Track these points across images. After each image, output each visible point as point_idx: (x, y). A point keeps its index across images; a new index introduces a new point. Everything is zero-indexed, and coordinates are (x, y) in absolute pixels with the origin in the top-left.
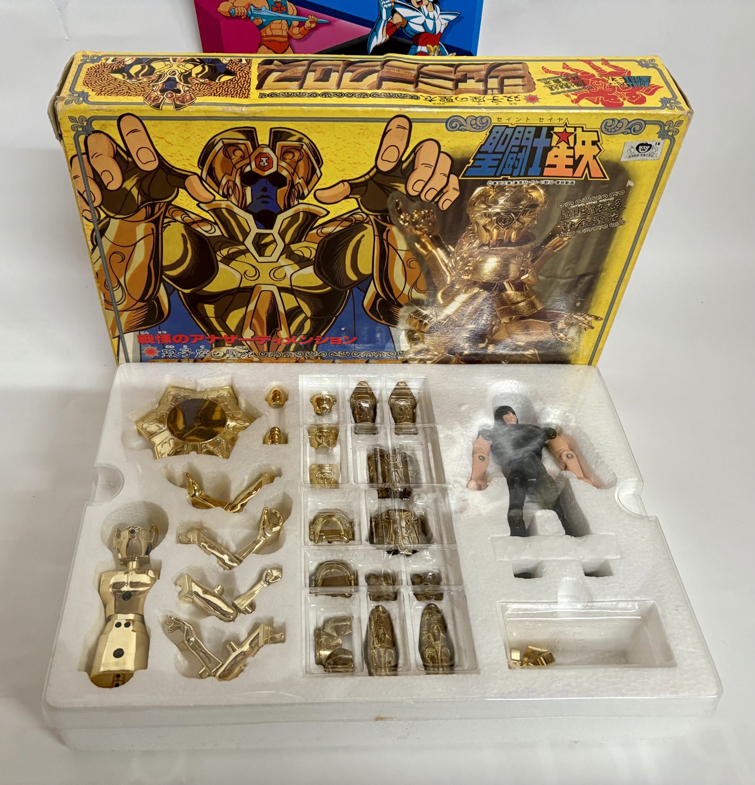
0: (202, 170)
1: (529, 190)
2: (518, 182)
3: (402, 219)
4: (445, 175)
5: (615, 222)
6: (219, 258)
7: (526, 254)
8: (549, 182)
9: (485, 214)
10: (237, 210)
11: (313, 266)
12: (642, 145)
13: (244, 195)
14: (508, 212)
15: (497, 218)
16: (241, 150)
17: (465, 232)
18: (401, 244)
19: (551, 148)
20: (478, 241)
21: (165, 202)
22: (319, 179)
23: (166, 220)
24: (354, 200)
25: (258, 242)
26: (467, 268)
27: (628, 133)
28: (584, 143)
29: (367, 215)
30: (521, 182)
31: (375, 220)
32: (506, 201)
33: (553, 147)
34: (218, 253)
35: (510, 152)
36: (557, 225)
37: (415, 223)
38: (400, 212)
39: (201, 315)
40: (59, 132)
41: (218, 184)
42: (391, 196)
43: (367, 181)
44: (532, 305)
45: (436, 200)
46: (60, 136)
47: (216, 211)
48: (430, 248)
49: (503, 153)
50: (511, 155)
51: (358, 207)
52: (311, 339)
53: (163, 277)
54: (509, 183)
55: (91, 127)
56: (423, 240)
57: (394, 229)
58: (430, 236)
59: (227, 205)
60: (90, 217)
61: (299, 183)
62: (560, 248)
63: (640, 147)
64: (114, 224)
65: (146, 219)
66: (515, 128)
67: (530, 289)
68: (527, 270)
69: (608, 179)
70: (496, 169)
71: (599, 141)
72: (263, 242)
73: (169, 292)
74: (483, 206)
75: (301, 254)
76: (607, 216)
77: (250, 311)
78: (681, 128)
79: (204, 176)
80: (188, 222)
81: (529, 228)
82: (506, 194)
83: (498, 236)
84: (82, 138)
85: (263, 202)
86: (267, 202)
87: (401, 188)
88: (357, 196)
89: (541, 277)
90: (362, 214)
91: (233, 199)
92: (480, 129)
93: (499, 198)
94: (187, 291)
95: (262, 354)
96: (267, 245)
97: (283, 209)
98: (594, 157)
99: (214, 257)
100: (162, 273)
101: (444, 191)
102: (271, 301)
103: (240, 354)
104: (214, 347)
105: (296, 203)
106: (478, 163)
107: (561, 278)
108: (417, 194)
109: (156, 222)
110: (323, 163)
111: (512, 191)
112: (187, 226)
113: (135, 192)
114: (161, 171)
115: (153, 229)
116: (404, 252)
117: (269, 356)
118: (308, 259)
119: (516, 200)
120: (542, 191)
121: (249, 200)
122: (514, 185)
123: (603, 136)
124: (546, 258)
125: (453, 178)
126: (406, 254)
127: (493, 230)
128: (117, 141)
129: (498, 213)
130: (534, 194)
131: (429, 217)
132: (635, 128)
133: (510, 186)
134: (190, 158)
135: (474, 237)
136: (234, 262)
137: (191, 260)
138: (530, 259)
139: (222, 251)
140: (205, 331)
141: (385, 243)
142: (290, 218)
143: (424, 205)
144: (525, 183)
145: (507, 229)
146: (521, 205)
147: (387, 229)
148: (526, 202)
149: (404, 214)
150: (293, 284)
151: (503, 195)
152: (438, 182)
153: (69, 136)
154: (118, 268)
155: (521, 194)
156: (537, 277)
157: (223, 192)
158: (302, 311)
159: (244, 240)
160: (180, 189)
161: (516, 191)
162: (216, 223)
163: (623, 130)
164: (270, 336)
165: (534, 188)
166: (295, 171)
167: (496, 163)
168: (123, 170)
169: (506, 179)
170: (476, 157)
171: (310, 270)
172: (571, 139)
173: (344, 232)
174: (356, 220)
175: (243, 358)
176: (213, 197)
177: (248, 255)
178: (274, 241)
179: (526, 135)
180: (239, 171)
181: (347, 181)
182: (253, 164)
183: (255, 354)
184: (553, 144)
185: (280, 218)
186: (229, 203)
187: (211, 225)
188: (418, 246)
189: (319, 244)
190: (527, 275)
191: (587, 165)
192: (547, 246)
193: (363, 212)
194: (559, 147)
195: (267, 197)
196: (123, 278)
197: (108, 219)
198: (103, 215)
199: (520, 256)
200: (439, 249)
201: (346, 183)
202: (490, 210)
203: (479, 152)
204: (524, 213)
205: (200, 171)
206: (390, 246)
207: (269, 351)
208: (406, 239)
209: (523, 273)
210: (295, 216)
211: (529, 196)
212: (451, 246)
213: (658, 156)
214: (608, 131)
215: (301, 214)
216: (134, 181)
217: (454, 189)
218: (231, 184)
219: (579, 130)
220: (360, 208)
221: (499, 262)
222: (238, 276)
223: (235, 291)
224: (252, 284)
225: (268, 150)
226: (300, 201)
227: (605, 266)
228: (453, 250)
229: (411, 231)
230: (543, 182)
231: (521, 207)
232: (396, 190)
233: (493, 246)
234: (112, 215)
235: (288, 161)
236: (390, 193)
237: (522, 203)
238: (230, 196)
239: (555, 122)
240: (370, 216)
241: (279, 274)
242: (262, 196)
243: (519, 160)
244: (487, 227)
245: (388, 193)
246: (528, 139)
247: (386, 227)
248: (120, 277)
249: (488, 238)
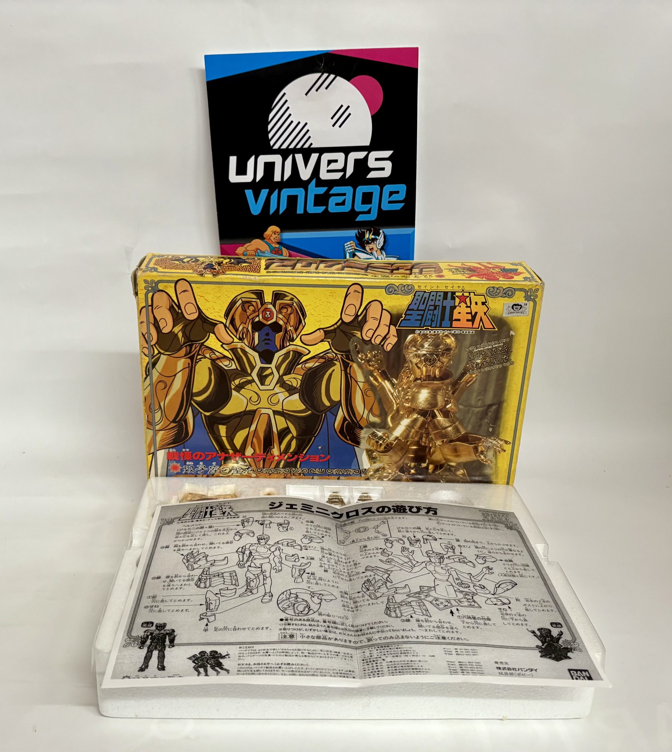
0: (227, 320)
1: (444, 338)
2: (436, 331)
3: (360, 358)
4: (387, 325)
5: (506, 362)
6: (233, 387)
7: (447, 388)
8: (457, 332)
9: (416, 354)
10: (248, 349)
11: (298, 394)
12: (515, 305)
13: (253, 338)
14: (432, 354)
15: (425, 359)
16: (253, 306)
17: (403, 368)
18: (360, 378)
19: (455, 307)
20: (413, 376)
21: (199, 343)
22: (304, 327)
23: (199, 357)
24: (327, 342)
25: (261, 374)
26: (407, 397)
27: (505, 297)
28: (476, 303)
29: (336, 354)
30: (438, 332)
31: (341, 358)
32: (429, 345)
33: (456, 306)
34: (233, 382)
35: (429, 310)
36: (466, 365)
37: (369, 361)
38: (358, 352)
39: (216, 435)
40: (136, 291)
41: (237, 330)
42: (351, 340)
43: (335, 329)
44: (457, 430)
45: (382, 344)
46: (136, 294)
47: (234, 350)
48: (380, 380)
49: (424, 310)
50: (430, 312)
51: (329, 348)
52: (296, 456)
53: (192, 402)
54: (430, 332)
55: (158, 287)
56: (375, 374)
57: (355, 366)
58: (380, 371)
59: (242, 346)
60: (147, 353)
61: (290, 330)
62: (471, 383)
63: (515, 307)
64: (163, 359)
65: (185, 356)
66: (430, 293)
67: (454, 416)
68: (450, 401)
69: (497, 330)
70: (420, 322)
71: (486, 302)
72: (264, 374)
73: (195, 415)
74: (414, 349)
75: (290, 384)
76: (500, 358)
77: (252, 431)
78: (539, 294)
79: (227, 325)
80: (213, 358)
81: (447, 367)
82: (429, 340)
83: (426, 373)
84: (150, 295)
85: (266, 344)
86: (268, 344)
87: (358, 334)
88: (329, 340)
89: (460, 407)
90: (333, 353)
91: (246, 341)
92: (407, 293)
93: (424, 343)
94: (208, 414)
95: (259, 470)
96: (267, 376)
97: (279, 349)
98: (485, 313)
99: (229, 386)
100: (192, 399)
101: (387, 337)
102: (268, 423)
103: (242, 470)
104: (223, 463)
105: (288, 344)
106: (408, 317)
107: (475, 407)
108: (369, 339)
109: (192, 358)
110: (306, 316)
111: (432, 338)
112: (213, 361)
113: (180, 335)
114: (199, 320)
115: (189, 364)
116: (362, 383)
117: (264, 472)
118: (295, 388)
119: (436, 345)
120: (453, 339)
121: (256, 342)
122: (434, 334)
123: (489, 300)
124: (463, 391)
125: (392, 327)
126: (363, 385)
127: (423, 368)
128: (173, 298)
129: (425, 355)
130: (448, 341)
131: (378, 356)
132: (508, 294)
133: (431, 334)
134: (219, 311)
135: (410, 372)
136: (243, 389)
137: (213, 388)
138: (451, 392)
139: (235, 381)
140: (218, 449)
141: (349, 376)
142: (283, 356)
143: (374, 347)
144: (441, 332)
145: (432, 367)
146: (440, 349)
147: (350, 365)
148: (443, 347)
149: (361, 354)
150: (284, 408)
151: (427, 341)
152: (383, 331)
153: (142, 293)
154: (161, 394)
155: (439, 341)
156: (458, 406)
157: (239, 337)
158: (290, 432)
159: (251, 372)
160: (211, 334)
161: (435, 338)
162: (233, 360)
163: (500, 294)
164: (265, 454)
165: (447, 336)
166: (288, 321)
167: (420, 317)
168: (174, 318)
169: (428, 329)
170: (407, 313)
171: (296, 396)
172: (468, 300)
173: (321, 367)
174: (328, 358)
175: (244, 474)
176: (232, 340)
177: (253, 384)
178: (272, 373)
179: (438, 298)
180: (251, 320)
181: (322, 329)
182: (261, 316)
183: (253, 470)
184: (456, 304)
185: (277, 355)
186: (243, 344)
187: (229, 361)
188: (372, 379)
189: (303, 376)
190: (450, 405)
191: (481, 319)
192: (462, 381)
193: (333, 352)
194: (460, 307)
195: (269, 340)
196: (163, 402)
197: (159, 355)
198: (156, 352)
199: (444, 389)
200: (386, 381)
201: (321, 330)
202: (419, 352)
203: (408, 310)
204: (443, 355)
205: (226, 320)
206: (352, 379)
207: (264, 467)
208: (363, 373)
209: (447, 403)
210: (287, 354)
211: (444, 342)
212: (395, 378)
213: (527, 313)
214: (491, 295)
215: (291, 353)
216: (181, 327)
217: (393, 335)
218: (245, 330)
219: (472, 294)
220: (331, 349)
221: (429, 393)
222: (245, 401)
223: (242, 414)
224: (255, 408)
225: (270, 306)
226: (291, 343)
227: (505, 398)
228: (396, 382)
229: (366, 367)
230: (453, 332)
231: (440, 350)
232: (355, 336)
233: (424, 381)
234: (162, 351)
235: (283, 314)
236: (351, 338)
237: (440, 347)
238: (244, 339)
239: (456, 289)
240: (338, 355)
241: (274, 400)
242: (265, 339)
243: (435, 315)
244: (418, 365)
245: (350, 338)
246: (439, 300)
247: (349, 363)
248: (162, 402)
249: (420, 374)
